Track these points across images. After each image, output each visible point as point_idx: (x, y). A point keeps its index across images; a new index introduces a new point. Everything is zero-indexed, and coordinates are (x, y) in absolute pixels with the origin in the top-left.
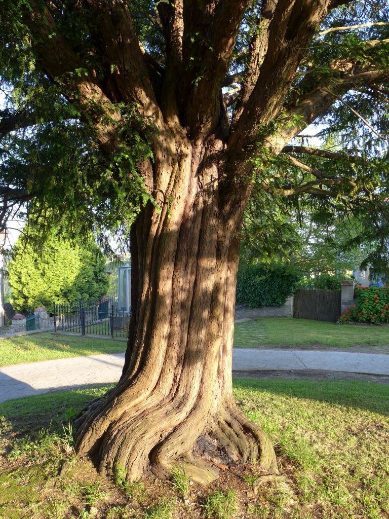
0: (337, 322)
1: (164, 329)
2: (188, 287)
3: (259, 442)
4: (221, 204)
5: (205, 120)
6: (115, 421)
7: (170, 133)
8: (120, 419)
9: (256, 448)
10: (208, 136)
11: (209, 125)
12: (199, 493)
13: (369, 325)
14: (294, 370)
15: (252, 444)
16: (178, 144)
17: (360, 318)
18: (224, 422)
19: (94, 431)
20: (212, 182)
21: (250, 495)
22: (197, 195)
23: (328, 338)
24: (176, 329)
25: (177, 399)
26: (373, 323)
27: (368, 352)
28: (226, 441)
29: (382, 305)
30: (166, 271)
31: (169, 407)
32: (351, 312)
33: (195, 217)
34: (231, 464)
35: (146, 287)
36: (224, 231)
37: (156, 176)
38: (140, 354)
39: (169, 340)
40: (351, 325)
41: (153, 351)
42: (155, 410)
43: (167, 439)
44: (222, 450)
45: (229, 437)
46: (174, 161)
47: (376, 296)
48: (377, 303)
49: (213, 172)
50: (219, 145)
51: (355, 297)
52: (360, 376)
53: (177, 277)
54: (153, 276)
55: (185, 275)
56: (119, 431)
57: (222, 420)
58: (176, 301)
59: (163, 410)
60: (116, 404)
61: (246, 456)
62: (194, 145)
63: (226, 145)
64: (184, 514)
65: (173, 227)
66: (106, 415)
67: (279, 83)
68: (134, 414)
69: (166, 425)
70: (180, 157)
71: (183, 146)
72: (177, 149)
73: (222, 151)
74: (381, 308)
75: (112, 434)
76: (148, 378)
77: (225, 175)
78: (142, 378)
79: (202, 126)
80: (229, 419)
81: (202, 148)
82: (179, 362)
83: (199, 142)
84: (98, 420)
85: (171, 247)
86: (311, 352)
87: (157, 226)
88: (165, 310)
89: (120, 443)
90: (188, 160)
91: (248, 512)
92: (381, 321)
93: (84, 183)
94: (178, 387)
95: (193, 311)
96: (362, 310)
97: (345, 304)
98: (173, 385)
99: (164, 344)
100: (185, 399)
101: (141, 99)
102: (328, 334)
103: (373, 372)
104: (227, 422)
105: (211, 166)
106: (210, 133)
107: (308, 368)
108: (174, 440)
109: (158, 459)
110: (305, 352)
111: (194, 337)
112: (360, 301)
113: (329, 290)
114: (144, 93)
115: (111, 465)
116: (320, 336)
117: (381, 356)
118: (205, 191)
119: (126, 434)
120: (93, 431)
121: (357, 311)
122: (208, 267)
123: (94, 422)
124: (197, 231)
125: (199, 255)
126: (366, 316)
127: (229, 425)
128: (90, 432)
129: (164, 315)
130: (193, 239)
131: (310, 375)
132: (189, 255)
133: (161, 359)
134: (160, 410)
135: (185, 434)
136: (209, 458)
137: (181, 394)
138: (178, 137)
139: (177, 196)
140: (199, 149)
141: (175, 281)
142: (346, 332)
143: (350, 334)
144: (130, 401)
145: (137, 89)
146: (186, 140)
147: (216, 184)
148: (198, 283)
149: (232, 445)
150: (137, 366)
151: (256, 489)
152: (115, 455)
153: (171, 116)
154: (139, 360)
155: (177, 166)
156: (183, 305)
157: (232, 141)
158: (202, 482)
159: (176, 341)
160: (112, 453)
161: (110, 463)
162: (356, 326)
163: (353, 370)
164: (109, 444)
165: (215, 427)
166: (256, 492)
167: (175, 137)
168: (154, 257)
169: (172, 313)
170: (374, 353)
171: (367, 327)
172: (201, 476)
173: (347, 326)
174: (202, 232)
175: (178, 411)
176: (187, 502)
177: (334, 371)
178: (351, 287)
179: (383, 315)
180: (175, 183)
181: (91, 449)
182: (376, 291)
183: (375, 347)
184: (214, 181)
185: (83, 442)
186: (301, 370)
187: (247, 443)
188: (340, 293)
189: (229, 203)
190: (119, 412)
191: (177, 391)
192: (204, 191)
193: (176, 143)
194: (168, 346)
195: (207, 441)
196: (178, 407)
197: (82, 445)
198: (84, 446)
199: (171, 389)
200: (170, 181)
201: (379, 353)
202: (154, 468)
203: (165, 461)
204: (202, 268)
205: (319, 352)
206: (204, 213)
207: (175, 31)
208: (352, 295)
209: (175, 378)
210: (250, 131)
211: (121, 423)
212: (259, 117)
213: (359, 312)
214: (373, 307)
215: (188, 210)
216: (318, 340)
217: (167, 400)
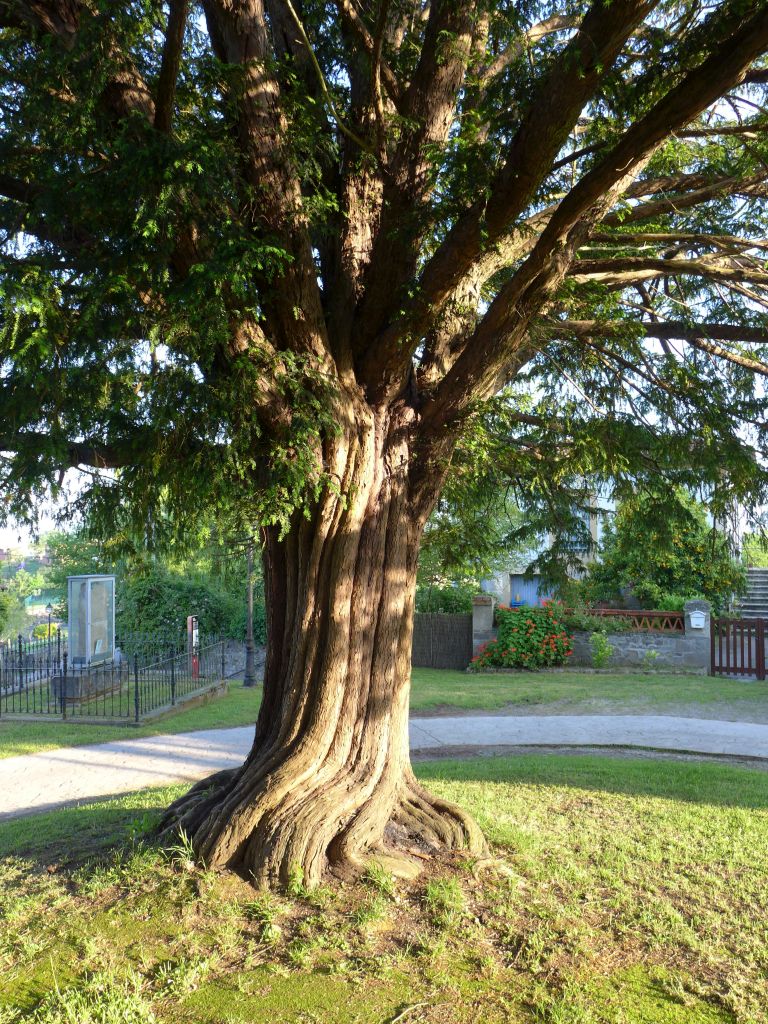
0: (468, 669)
1: (340, 669)
2: (371, 609)
3: (462, 822)
4: (410, 493)
5: (392, 379)
6: (272, 810)
7: (348, 394)
8: (281, 805)
9: (460, 829)
10: (395, 401)
11: (397, 387)
12: (408, 888)
13: (520, 672)
14: (424, 749)
15: (454, 825)
16: (357, 410)
17: (506, 661)
18: (407, 802)
19: (237, 828)
20: (402, 464)
21: (472, 882)
22: (384, 483)
23: (460, 697)
24: (357, 669)
25: (360, 767)
26: (526, 668)
27: (529, 714)
28: (418, 827)
29: (540, 636)
30: (344, 588)
31: (350, 781)
32: (489, 651)
33: (381, 513)
34: (433, 852)
35: (311, 610)
36: (414, 531)
37: (328, 453)
38: (302, 709)
39: (347, 685)
40: (492, 672)
41: (325, 702)
42: (332, 786)
43: (350, 825)
44: (416, 838)
45: (421, 820)
46: (352, 435)
47: (529, 622)
48: (531, 634)
49: (402, 450)
50: (410, 414)
51: (495, 624)
52: (528, 749)
53: (359, 595)
54: (321, 594)
55: (369, 592)
56: (282, 822)
57: (405, 800)
58: (357, 629)
59: (343, 786)
60: (273, 784)
61: (449, 841)
62: (377, 412)
63: (419, 417)
64: (401, 913)
65: (355, 526)
66: (257, 803)
67: (502, 351)
68: (302, 795)
69: (349, 806)
70: (360, 431)
71: (364, 414)
72: (356, 418)
73: (414, 424)
74: (538, 641)
75: (271, 829)
76: (319, 741)
77: (414, 455)
78: (310, 742)
79: (388, 387)
80: (415, 798)
81: (386, 417)
82: (359, 716)
83: (383, 409)
84: (241, 813)
85: (351, 555)
86: (440, 720)
87: (329, 524)
88: (343, 643)
89: (287, 838)
90: (372, 433)
91: (478, 899)
92: (538, 664)
93: (235, 462)
94: (359, 752)
95: (379, 643)
96: (508, 646)
97: (480, 637)
98: (352, 748)
99: (341, 689)
100: (370, 767)
101: (317, 349)
102: (459, 689)
103: (547, 742)
104: (411, 802)
105: (400, 444)
106: (397, 398)
107: (446, 743)
108: (361, 826)
109: (344, 853)
110: (430, 721)
111: (380, 679)
112: (504, 631)
113: (447, 614)
114: (320, 341)
115: (277, 872)
116: (447, 694)
117: (550, 718)
118: (394, 478)
119: (295, 823)
120: (233, 830)
121: (501, 649)
122: (398, 582)
123: (234, 816)
124: (383, 532)
125: (386, 565)
126: (514, 657)
127: (417, 805)
128: (229, 833)
129: (341, 649)
130: (379, 543)
131: (451, 754)
132: (373, 566)
133: (337, 712)
134: (339, 786)
135: (373, 817)
136: (404, 848)
137: (364, 761)
138: (357, 401)
139: (362, 484)
140: (382, 419)
141: (356, 601)
142: (486, 685)
143: (492, 688)
144: (294, 777)
145: (312, 335)
146: (365, 404)
147: (406, 468)
148: (385, 603)
149: (427, 829)
150: (297, 727)
151: (476, 875)
152: (281, 856)
153: (346, 370)
154: (300, 718)
155: (357, 442)
156: (365, 635)
157: (429, 412)
158: (407, 876)
159: (356, 686)
160: (278, 854)
161: (274, 869)
162: (499, 675)
163: (516, 741)
164: (269, 843)
165: (400, 811)
166: (478, 879)
167: (352, 400)
168: (324, 568)
169: (351, 646)
170: (538, 715)
171: (517, 675)
172: (404, 869)
173: (484, 675)
174: (390, 533)
175: (363, 784)
176: (398, 900)
177: (488, 746)
178: (488, 608)
179: (541, 654)
180: (357, 466)
181: (232, 858)
182: (529, 614)
183: (537, 706)
184: (405, 464)
185: (218, 850)
186: (435, 749)
187: (447, 826)
188: (471, 618)
189: (420, 493)
190: (279, 795)
191: (358, 757)
192: (392, 477)
193: (355, 409)
194: (347, 694)
195: (394, 828)
196: (362, 780)
197: (216, 855)
198: (219, 855)
199: (349, 756)
200: (348, 462)
201: (546, 715)
202: (337, 869)
203: (354, 854)
204: (389, 583)
205: (452, 720)
206: (392, 508)
207: (347, 250)
208: (491, 622)
209: (355, 738)
210: (457, 402)
211: (283, 810)
212: (472, 386)
213: (504, 650)
214: (526, 642)
215: (373, 503)
216: (444, 699)
217: (345, 772)
